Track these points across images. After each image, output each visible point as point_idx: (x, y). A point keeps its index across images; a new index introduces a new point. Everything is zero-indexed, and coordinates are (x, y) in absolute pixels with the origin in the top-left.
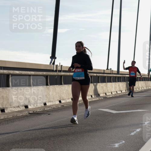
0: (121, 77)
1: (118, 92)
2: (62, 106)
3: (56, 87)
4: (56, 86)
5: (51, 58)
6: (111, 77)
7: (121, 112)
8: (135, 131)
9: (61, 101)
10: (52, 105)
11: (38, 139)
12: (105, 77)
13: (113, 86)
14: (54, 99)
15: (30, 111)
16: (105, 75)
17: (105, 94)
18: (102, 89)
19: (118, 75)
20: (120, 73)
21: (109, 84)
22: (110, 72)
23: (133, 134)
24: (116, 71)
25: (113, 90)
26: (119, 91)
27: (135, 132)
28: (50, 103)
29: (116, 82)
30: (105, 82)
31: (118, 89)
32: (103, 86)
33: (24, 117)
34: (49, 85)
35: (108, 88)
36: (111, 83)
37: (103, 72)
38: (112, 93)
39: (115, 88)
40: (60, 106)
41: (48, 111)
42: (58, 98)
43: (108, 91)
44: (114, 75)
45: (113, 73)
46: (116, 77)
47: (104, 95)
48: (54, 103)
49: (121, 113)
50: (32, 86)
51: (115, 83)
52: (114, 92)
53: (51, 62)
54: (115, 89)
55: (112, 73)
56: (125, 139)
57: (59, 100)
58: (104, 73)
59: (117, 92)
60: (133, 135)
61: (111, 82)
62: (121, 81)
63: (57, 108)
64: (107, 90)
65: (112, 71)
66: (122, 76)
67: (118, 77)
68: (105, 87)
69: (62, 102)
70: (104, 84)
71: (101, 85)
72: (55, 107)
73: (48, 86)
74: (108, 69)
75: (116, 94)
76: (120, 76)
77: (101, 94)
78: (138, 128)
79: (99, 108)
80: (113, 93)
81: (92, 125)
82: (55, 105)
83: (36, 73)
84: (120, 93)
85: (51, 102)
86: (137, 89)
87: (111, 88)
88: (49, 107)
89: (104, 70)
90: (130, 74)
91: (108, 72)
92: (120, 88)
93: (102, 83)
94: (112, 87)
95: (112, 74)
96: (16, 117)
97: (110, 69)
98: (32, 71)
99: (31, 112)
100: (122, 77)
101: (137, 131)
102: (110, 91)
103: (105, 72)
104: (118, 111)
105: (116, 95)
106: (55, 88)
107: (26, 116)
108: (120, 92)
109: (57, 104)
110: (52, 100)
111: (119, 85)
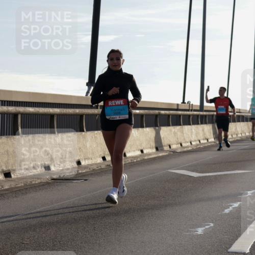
0: (206, 116)
1: (202, 142)
2: (108, 165)
3: (97, 134)
4: (96, 132)
5: (87, 84)
6: (189, 116)
7: (207, 174)
8: (231, 206)
9: (106, 157)
10: (91, 165)
11: (67, 222)
12: (180, 116)
13: (193, 130)
14: (93, 153)
15: (54, 174)
16: (180, 112)
17: (180, 145)
18: (175, 136)
19: (201, 113)
20: (205, 109)
21: (187, 128)
22: (188, 108)
23: (227, 211)
24: (198, 106)
25: (193, 138)
26: (203, 139)
27: (231, 208)
28: (87, 161)
29: (198, 124)
30: (180, 125)
31: (201, 137)
32: (176, 131)
33: (43, 185)
34: (85, 130)
35: (185, 135)
36: (189, 126)
37: (176, 108)
38: (191, 144)
39: (197, 134)
40: (103, 166)
41: (83, 175)
42: (100, 152)
43: (184, 139)
44: (195, 113)
45: (193, 109)
46: (198, 116)
47: (177, 145)
48: (94, 161)
49: (206, 176)
50: (56, 133)
51: (196, 126)
52: (195, 141)
53: (88, 93)
54: (197, 136)
55: (191, 108)
56: (214, 221)
57: (103, 155)
58: (177, 110)
59: (199, 141)
60: (228, 213)
61: (190, 124)
62: (206, 123)
63: (99, 170)
64: (182, 138)
65: (191, 106)
66: (207, 113)
67: (202, 116)
68: (179, 133)
69: (107, 159)
70: (178, 127)
71: (173, 130)
72: (95, 167)
73: (83, 133)
74: (184, 102)
75: (197, 145)
76: (205, 113)
77: (172, 145)
78: (235, 202)
79: (170, 169)
80: (193, 143)
81: (157, 197)
82: (96, 164)
83: (62, 111)
84: (204, 143)
85: (88, 159)
86: (234, 136)
87: (190, 134)
88: (86, 167)
89: (178, 105)
90: (216, 111)
91: (184, 108)
92: (204, 134)
93: (175, 127)
94: (192, 132)
95: (191, 110)
96: (30, 185)
97: (188, 103)
98: (56, 108)
99: (55, 177)
100: (209, 115)
101: (233, 206)
102: (187, 140)
103: (180, 108)
104: (202, 173)
105: (198, 147)
106: (96, 136)
107: (48, 183)
108: (206, 141)
109: (99, 163)
110: (90, 156)
111: (203, 130)
